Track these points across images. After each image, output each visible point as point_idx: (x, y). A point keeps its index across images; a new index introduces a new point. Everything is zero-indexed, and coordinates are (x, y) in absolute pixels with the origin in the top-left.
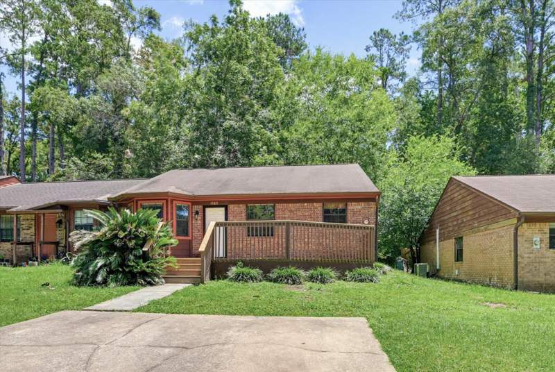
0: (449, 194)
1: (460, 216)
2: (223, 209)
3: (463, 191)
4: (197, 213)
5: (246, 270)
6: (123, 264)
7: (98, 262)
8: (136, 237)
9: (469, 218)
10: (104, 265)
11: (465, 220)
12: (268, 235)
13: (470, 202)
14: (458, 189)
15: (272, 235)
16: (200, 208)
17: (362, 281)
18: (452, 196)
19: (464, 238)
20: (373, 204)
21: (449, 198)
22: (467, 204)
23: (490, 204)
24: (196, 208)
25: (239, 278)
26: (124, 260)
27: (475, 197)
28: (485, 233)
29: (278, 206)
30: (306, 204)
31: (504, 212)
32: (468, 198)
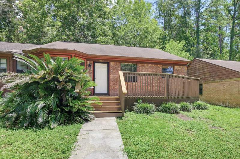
0: (193, 65)
1: (200, 75)
2: (106, 65)
3: (203, 65)
4: (90, 66)
5: (145, 105)
6: (61, 104)
7: (38, 105)
8: (71, 81)
9: (207, 76)
10: (44, 107)
11: (204, 77)
12: (131, 81)
13: (208, 69)
14: (199, 64)
15: (136, 81)
16: (91, 63)
17: (202, 109)
18: (194, 67)
19: (203, 85)
20: (186, 67)
21: (193, 67)
22: (206, 70)
23: (223, 71)
24: (89, 63)
25: (146, 111)
26: (61, 100)
27: (212, 67)
28: (220, 83)
29: (139, 65)
30: (154, 65)
31: (233, 74)
32: (207, 68)
